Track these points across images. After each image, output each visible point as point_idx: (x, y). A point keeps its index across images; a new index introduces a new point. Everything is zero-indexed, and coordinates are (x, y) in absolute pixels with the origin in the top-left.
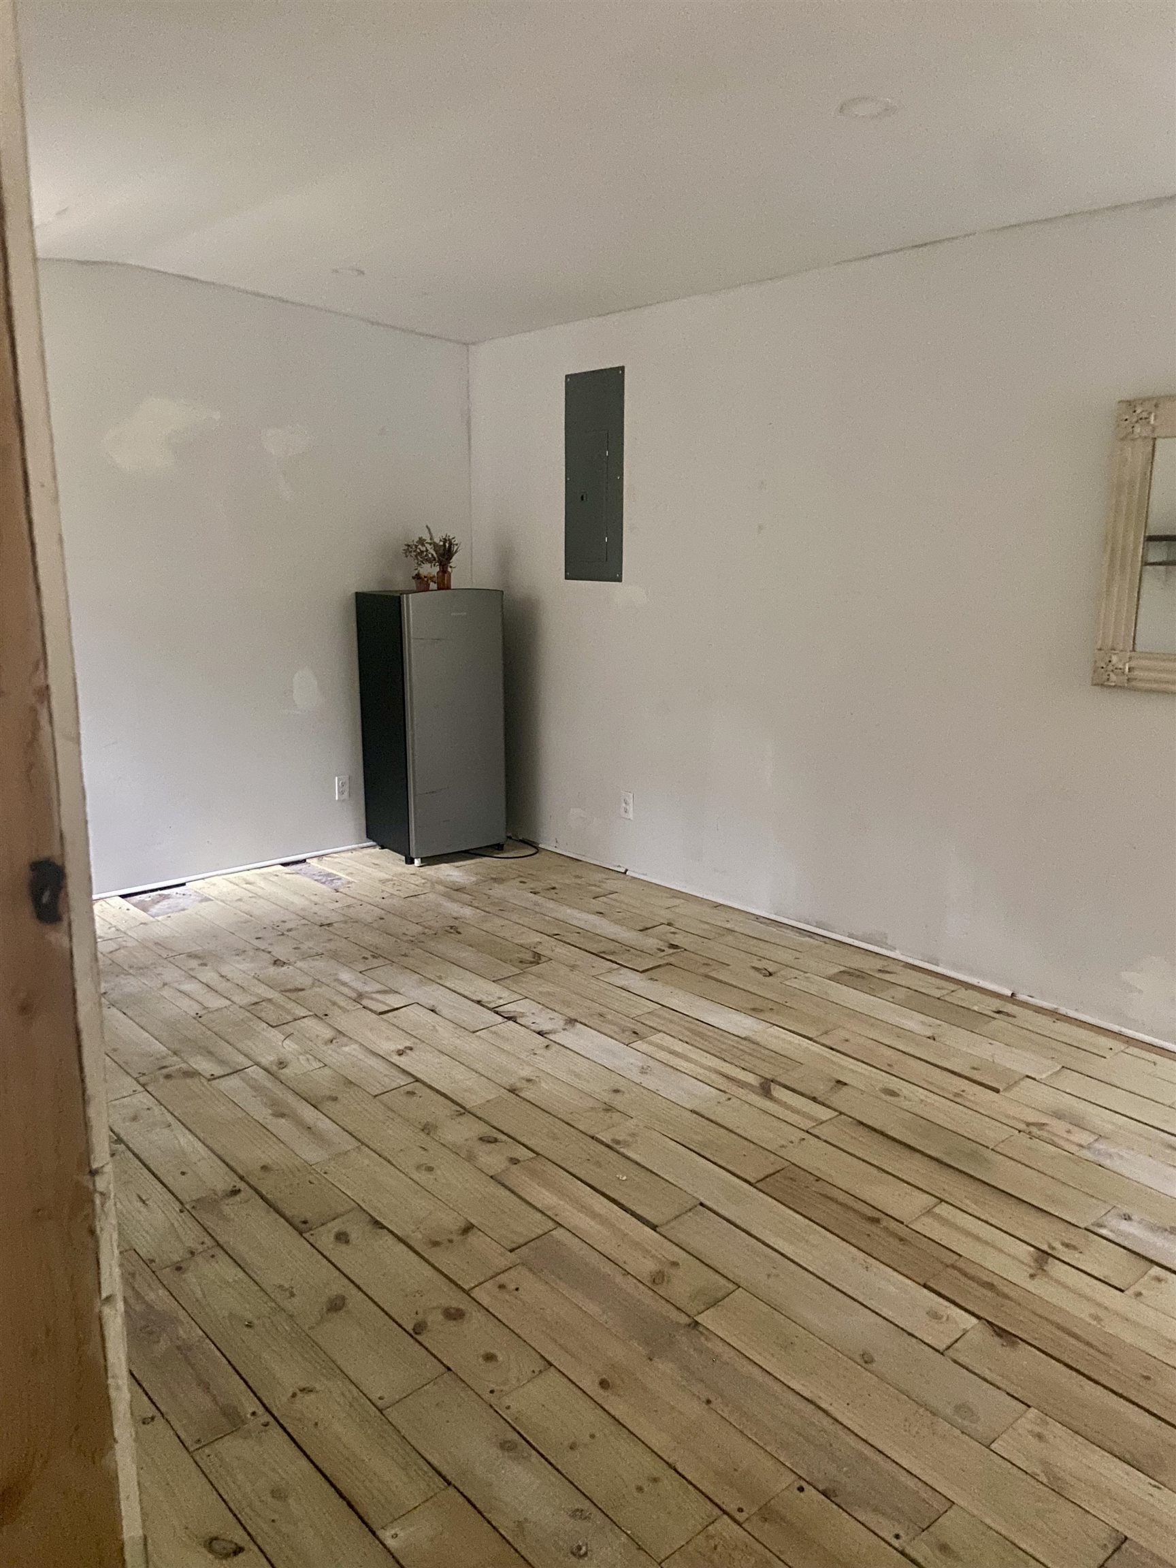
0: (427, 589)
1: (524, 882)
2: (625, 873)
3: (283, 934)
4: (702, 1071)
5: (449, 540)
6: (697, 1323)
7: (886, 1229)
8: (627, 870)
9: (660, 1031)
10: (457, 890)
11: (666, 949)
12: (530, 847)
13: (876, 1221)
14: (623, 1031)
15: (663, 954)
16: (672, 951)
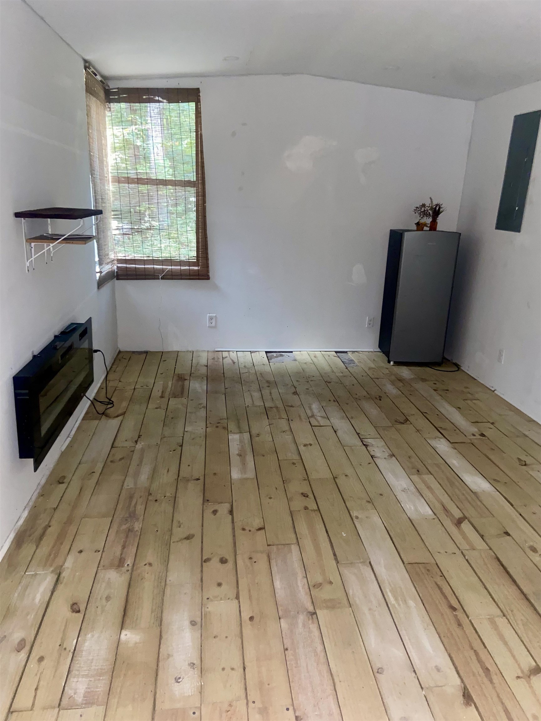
0: (422, 230)
1: (436, 384)
2: (494, 391)
3: (308, 382)
4: (435, 501)
5: (439, 205)
6: (315, 613)
7: (456, 616)
8: (495, 390)
9: (431, 474)
10: (399, 380)
11: (477, 435)
12: (456, 367)
13: (454, 609)
14: (413, 468)
15: (474, 437)
16: (479, 437)
